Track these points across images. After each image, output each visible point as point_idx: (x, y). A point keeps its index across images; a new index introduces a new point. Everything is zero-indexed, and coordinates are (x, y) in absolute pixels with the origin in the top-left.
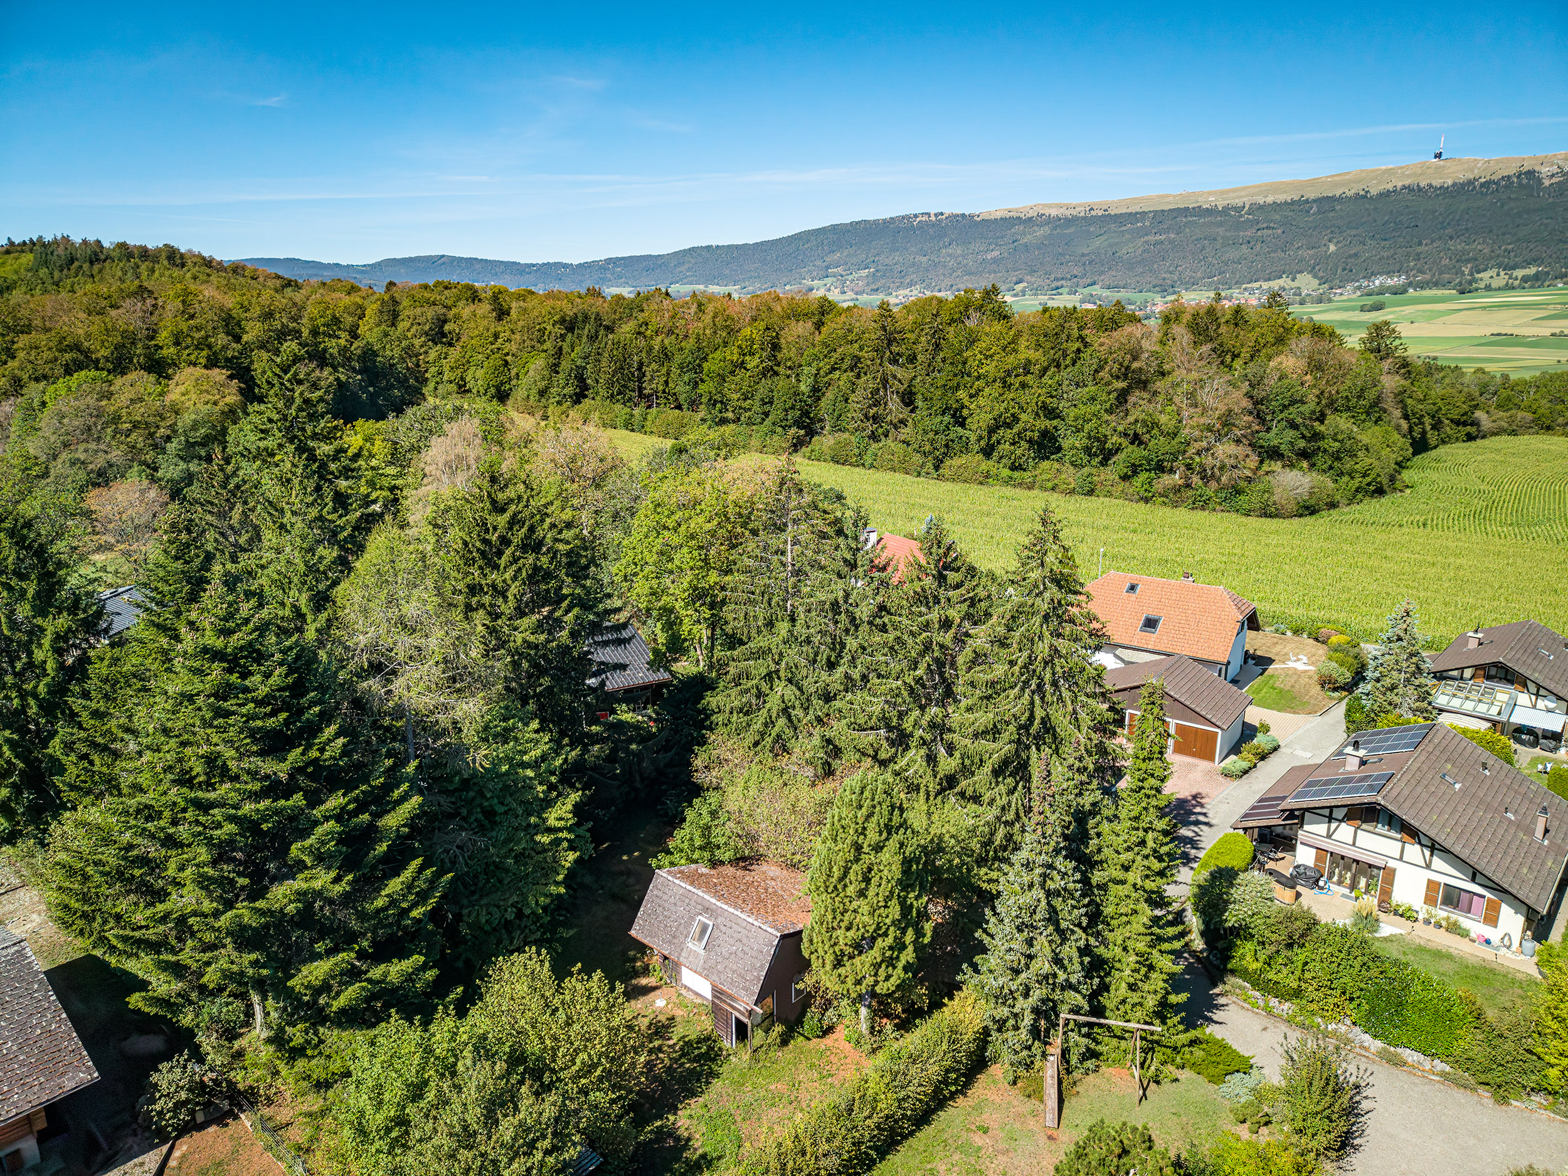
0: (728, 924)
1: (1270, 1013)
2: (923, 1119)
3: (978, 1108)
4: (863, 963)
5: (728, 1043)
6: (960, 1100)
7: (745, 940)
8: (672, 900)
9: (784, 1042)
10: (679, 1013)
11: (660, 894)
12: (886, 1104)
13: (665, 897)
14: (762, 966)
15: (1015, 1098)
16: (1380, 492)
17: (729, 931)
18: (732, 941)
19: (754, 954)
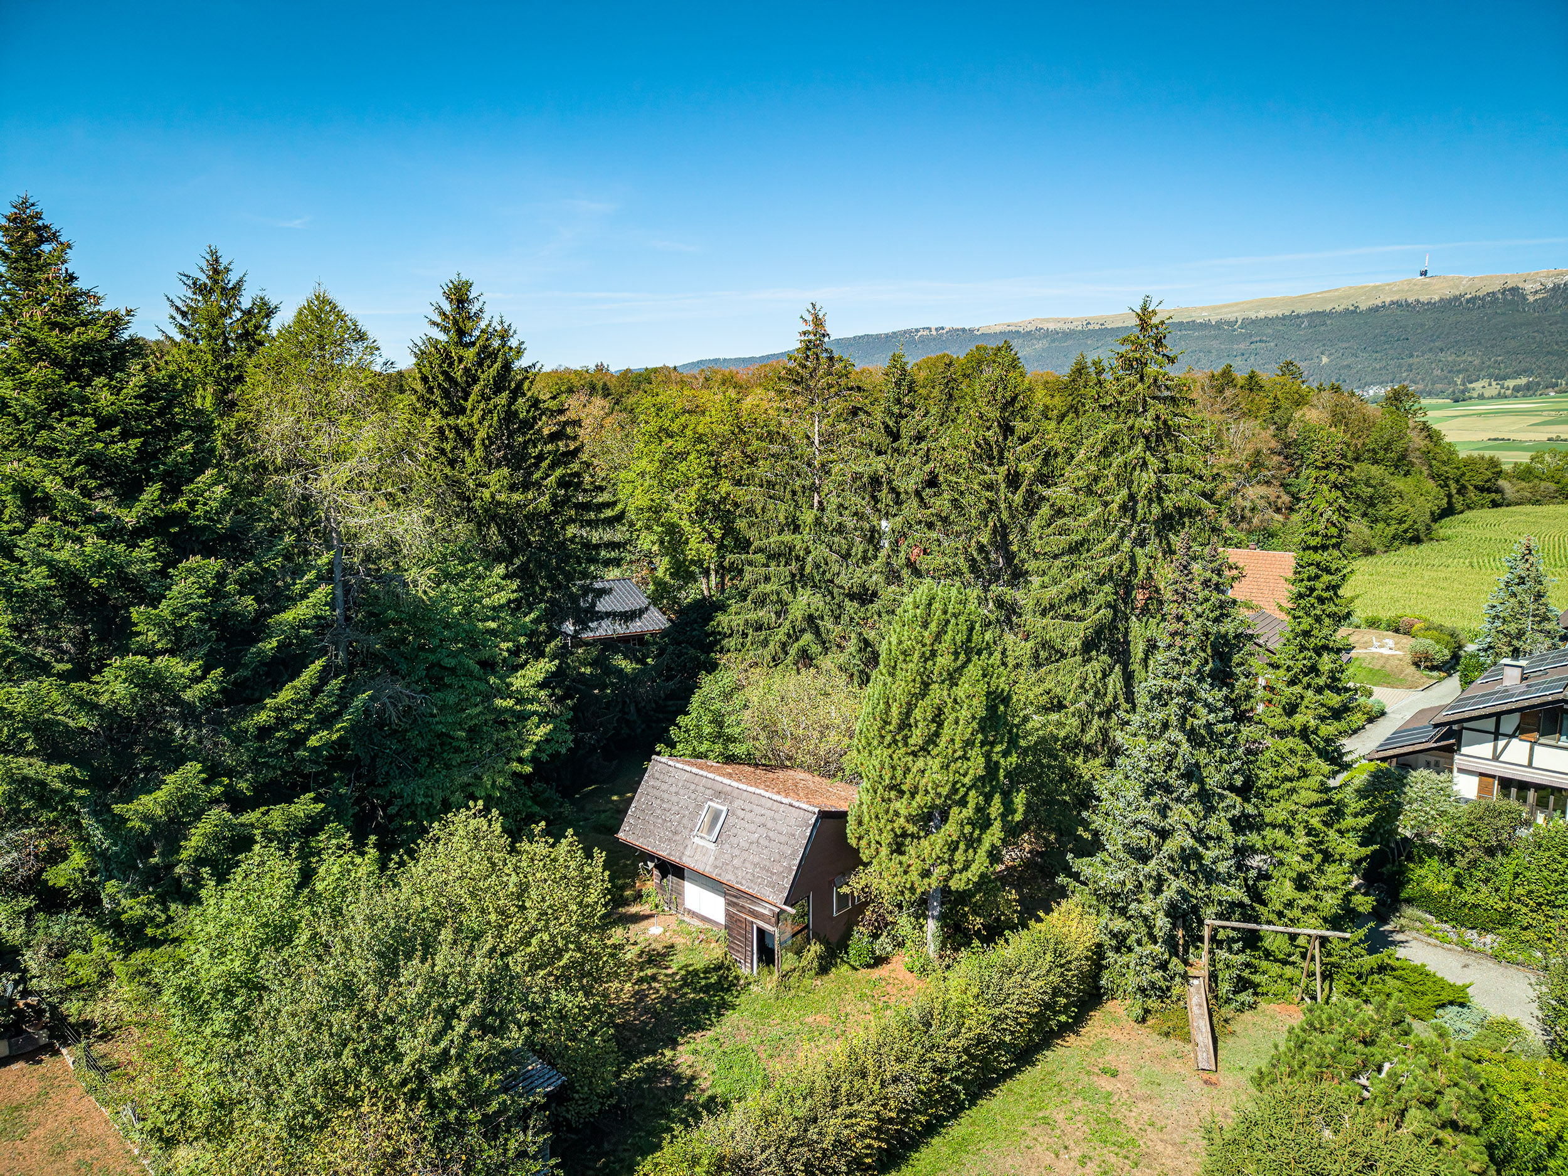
0: (748, 807)
1: (1466, 948)
2: (1025, 1056)
3: (1099, 1047)
4: (934, 844)
5: (747, 968)
6: (1072, 1039)
7: (770, 824)
8: (674, 789)
9: (823, 970)
10: (680, 941)
11: (658, 783)
12: (978, 1022)
13: (664, 787)
14: (793, 854)
15: (1148, 1038)
16: (1416, 540)
17: (749, 816)
18: (752, 827)
19: (783, 839)
